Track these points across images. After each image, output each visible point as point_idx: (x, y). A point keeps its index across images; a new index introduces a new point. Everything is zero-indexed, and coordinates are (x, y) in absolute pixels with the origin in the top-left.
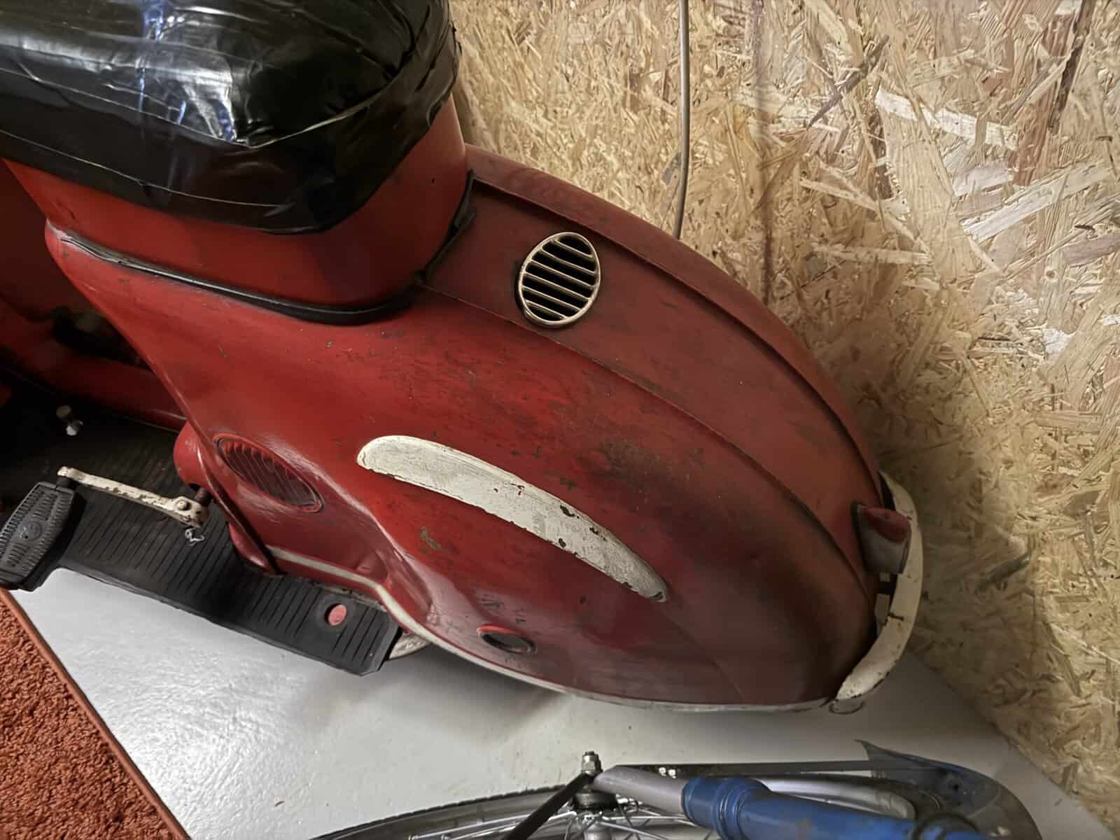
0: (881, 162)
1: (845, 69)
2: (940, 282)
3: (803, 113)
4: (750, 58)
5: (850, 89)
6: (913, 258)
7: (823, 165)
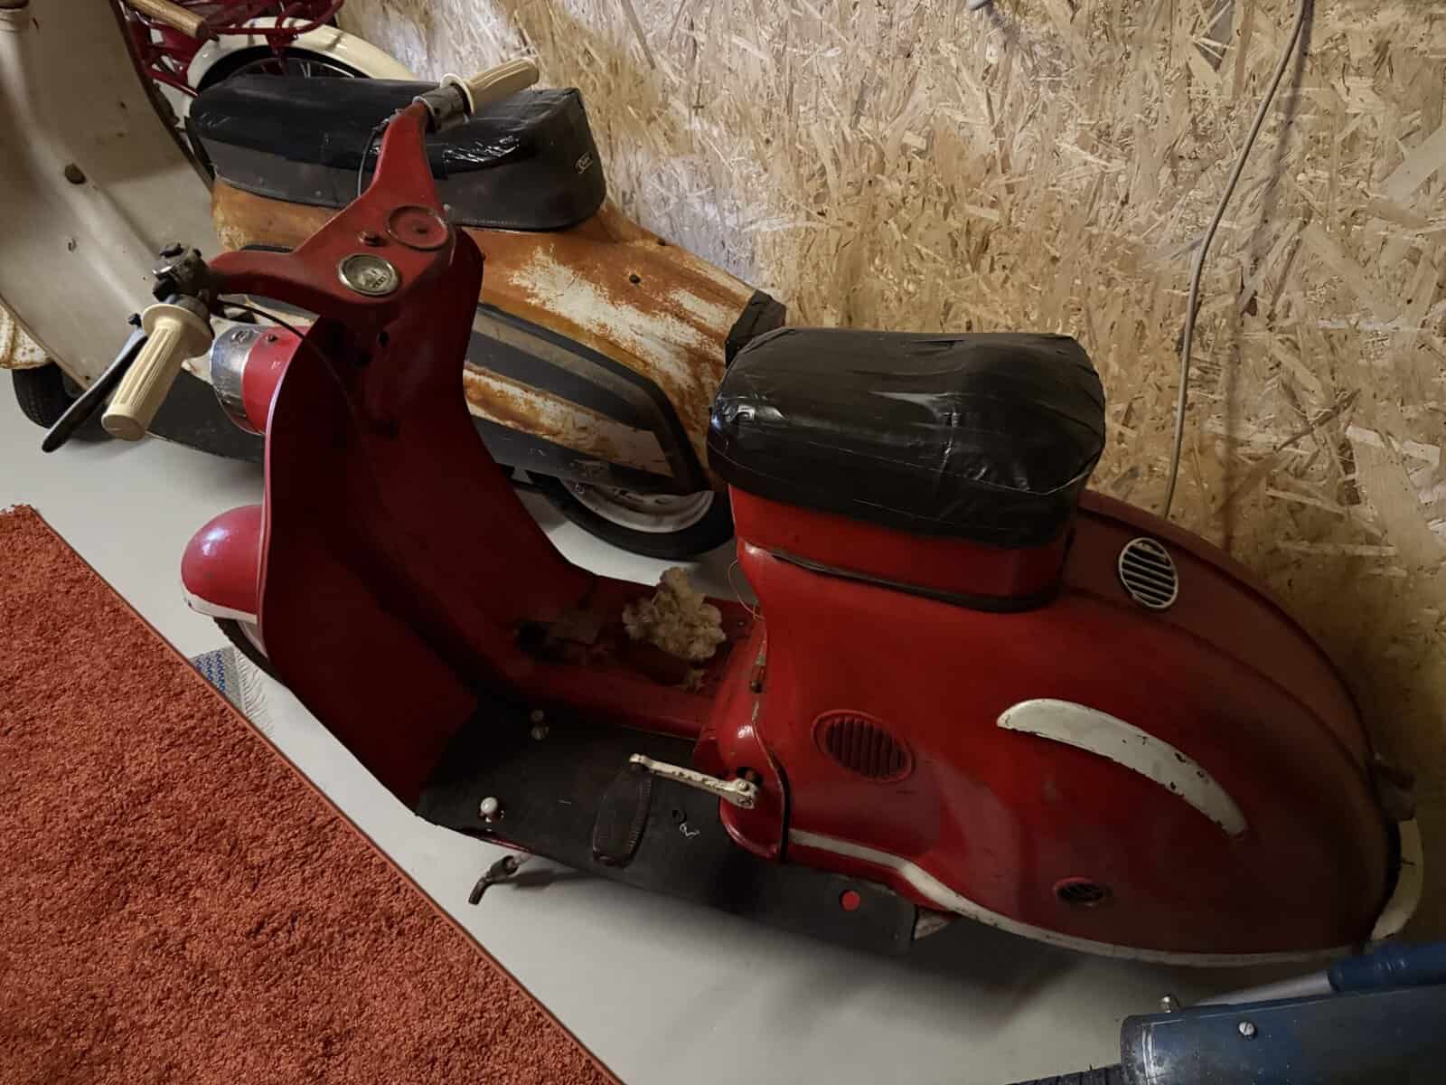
0: (1350, 477)
1: (1317, 410)
2: (1407, 570)
3: (1274, 439)
4: (1222, 397)
5: (1321, 424)
6: (1380, 551)
7: (1291, 479)
